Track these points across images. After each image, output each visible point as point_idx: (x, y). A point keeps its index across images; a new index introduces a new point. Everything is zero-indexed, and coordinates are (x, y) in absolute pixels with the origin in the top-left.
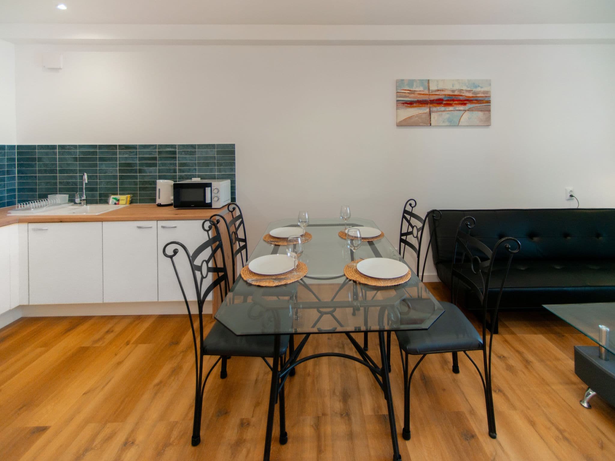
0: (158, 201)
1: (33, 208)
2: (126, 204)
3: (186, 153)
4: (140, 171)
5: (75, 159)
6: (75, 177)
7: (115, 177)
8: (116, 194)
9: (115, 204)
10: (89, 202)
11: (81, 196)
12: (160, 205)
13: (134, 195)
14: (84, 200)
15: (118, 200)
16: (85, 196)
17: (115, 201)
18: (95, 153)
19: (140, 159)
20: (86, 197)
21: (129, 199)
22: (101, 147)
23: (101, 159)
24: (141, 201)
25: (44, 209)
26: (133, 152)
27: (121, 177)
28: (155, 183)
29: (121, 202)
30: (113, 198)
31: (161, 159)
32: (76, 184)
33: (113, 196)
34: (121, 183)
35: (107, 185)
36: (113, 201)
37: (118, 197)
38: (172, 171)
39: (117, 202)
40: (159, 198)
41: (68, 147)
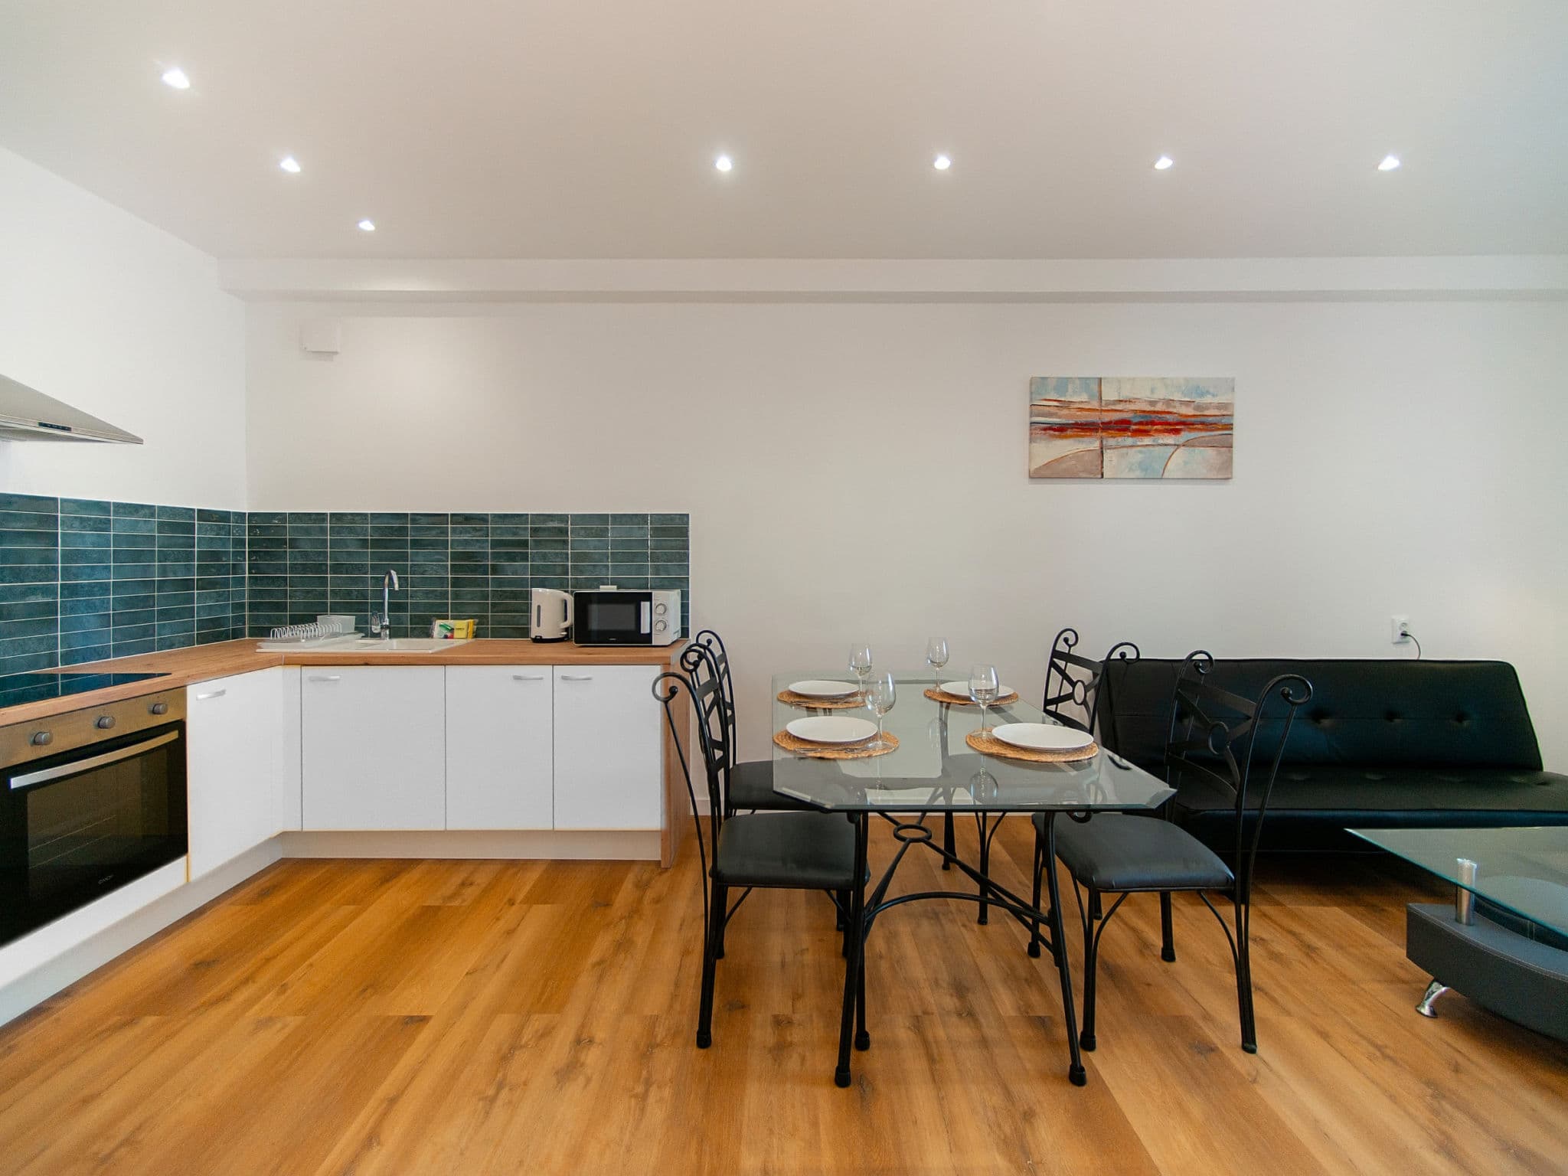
0: (535, 632)
1: (303, 638)
2: (467, 638)
3: (589, 532)
4: (495, 570)
5: (364, 543)
6: (364, 581)
7: (442, 581)
8: (446, 618)
9: (446, 637)
10: (396, 633)
11: (382, 618)
12: (539, 640)
13: (481, 620)
14: (387, 627)
15: (452, 630)
16: (387, 619)
17: (445, 632)
18: (403, 530)
19: (496, 544)
20: (390, 622)
21: (472, 628)
22: (415, 517)
23: (416, 544)
24: (497, 633)
25: (321, 641)
26: (481, 529)
27: (456, 583)
28: (527, 596)
29: (457, 634)
30: (441, 626)
31: (538, 544)
32: (363, 594)
33: (439, 622)
34: (456, 595)
35: (428, 598)
36: (440, 632)
37: (450, 623)
38: (559, 570)
39: (449, 634)
40: (539, 625)
41: (350, 517)
